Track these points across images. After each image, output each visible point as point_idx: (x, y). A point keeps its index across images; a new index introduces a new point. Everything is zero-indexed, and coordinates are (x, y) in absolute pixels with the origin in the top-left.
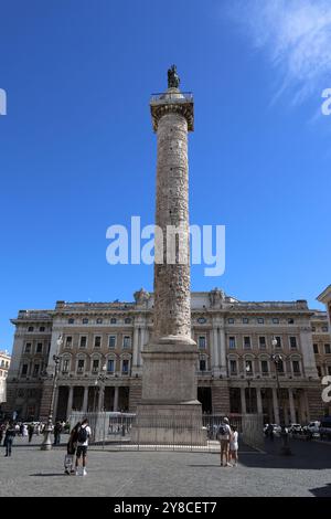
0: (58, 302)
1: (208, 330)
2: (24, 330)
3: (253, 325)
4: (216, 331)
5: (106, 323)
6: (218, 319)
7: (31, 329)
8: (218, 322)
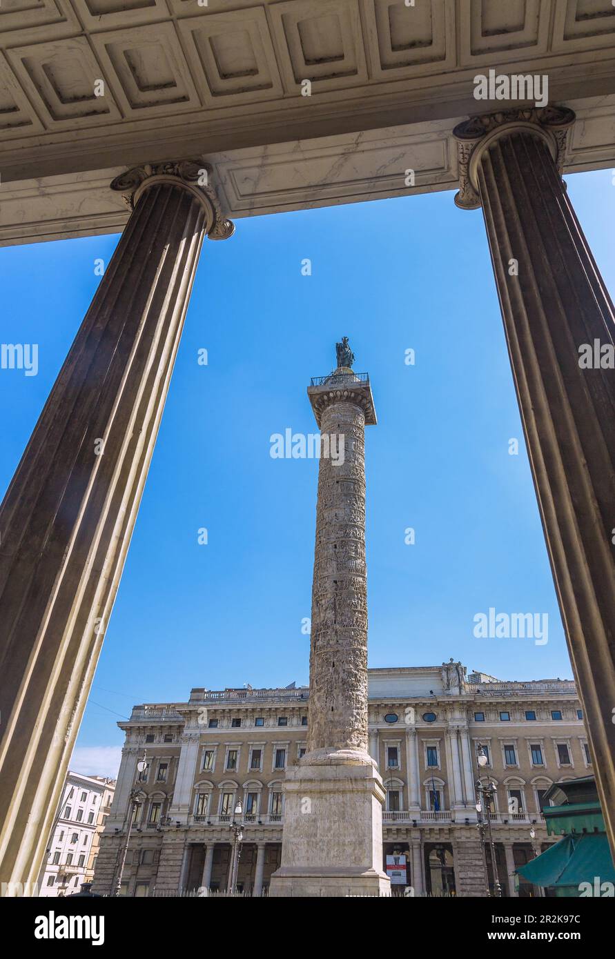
0: (194, 691)
1: (441, 735)
2: (139, 742)
3: (519, 724)
4: (454, 737)
5: (271, 726)
6: (457, 714)
7: (150, 739)
8: (457, 719)
